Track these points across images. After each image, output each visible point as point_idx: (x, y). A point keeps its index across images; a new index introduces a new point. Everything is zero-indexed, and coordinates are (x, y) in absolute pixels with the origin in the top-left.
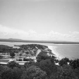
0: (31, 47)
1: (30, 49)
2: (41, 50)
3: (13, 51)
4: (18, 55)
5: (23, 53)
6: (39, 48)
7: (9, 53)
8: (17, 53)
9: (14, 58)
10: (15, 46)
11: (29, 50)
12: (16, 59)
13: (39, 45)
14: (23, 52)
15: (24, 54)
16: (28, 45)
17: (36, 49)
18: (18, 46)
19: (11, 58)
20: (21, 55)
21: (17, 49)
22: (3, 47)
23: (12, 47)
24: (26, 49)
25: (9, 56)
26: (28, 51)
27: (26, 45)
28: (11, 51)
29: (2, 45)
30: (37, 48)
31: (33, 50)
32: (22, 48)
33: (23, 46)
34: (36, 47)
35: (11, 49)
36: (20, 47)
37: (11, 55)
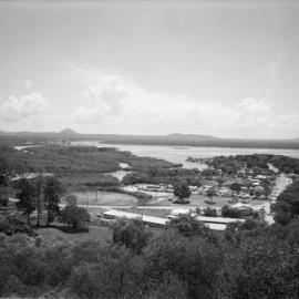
0: (249, 166)
1: (247, 174)
2: (293, 178)
3: (183, 180)
4: (201, 194)
5: (220, 186)
6: (282, 170)
7: (170, 186)
8: (199, 186)
9: (188, 202)
10: (190, 160)
11: (241, 176)
12: (194, 209)
13: (284, 158)
14: (221, 182)
15: (225, 190)
16: (238, 157)
17: (271, 173)
18: (201, 160)
19: (176, 202)
20: (210, 194)
21: (196, 171)
23: (181, 165)
24: (230, 173)
25: (171, 195)
26: (240, 181)
27: (231, 158)
28: (176, 180)
29: (146, 158)
30: (276, 170)
31: (260, 176)
32: (215, 167)
33: (218, 161)
34: (271, 167)
35: (177, 171)
36: (207, 163)
37: (176, 194)
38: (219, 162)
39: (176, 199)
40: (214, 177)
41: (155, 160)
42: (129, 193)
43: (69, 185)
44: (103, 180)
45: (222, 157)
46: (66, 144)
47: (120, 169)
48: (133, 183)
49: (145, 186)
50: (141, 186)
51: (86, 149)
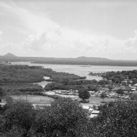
0: (130, 78)
3: (85, 87)
5: (110, 91)
7: (77, 91)
8: (96, 91)
10: (91, 74)
11: (124, 84)
15: (113, 94)
16: (123, 72)
18: (99, 74)
20: (103, 96)
21: (95, 81)
22: (65, 77)
23: (85, 78)
24: (117, 83)
25: (77, 97)
26: (123, 88)
27: (118, 73)
28: (81, 87)
29: (62, 73)
31: (136, 84)
32: (108, 79)
33: (109, 75)
35: (82, 81)
36: (102, 76)
37: (80, 96)
38: (111, 76)
39: (80, 100)
40: (106, 85)
41: (68, 74)
42: (49, 96)
44: (31, 88)
45: (112, 72)
46: (8, 64)
47: (44, 80)
48: (52, 90)
49: (60, 91)
50: (57, 91)
51: (21, 67)
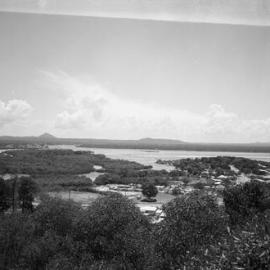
0: (213, 167)
1: (211, 174)
2: (251, 177)
3: (151, 180)
4: (167, 193)
5: (185, 186)
6: (242, 171)
7: (140, 186)
8: (166, 186)
9: (155, 201)
10: (159, 162)
11: (205, 176)
13: (245, 160)
14: (186, 183)
15: (189, 190)
16: (203, 159)
17: (232, 173)
18: (169, 163)
19: (144, 201)
20: (175, 193)
21: (164, 172)
22: (124, 166)
23: (151, 167)
24: (195, 174)
25: (140, 194)
26: (204, 181)
27: (197, 160)
29: (119, 161)
30: (237, 171)
31: (222, 176)
32: (182, 168)
33: (184, 164)
34: (232, 168)
35: (146, 172)
36: (174, 165)
37: (144, 193)
38: (186, 164)
39: (143, 198)
40: (181, 178)
41: (127, 162)
42: (101, 193)
43: (45, 185)
44: (76, 181)
45: (188, 159)
46: (44, 148)
47: (93, 170)
48: (105, 184)
49: (116, 186)
50: (112, 186)
51: (62, 152)
